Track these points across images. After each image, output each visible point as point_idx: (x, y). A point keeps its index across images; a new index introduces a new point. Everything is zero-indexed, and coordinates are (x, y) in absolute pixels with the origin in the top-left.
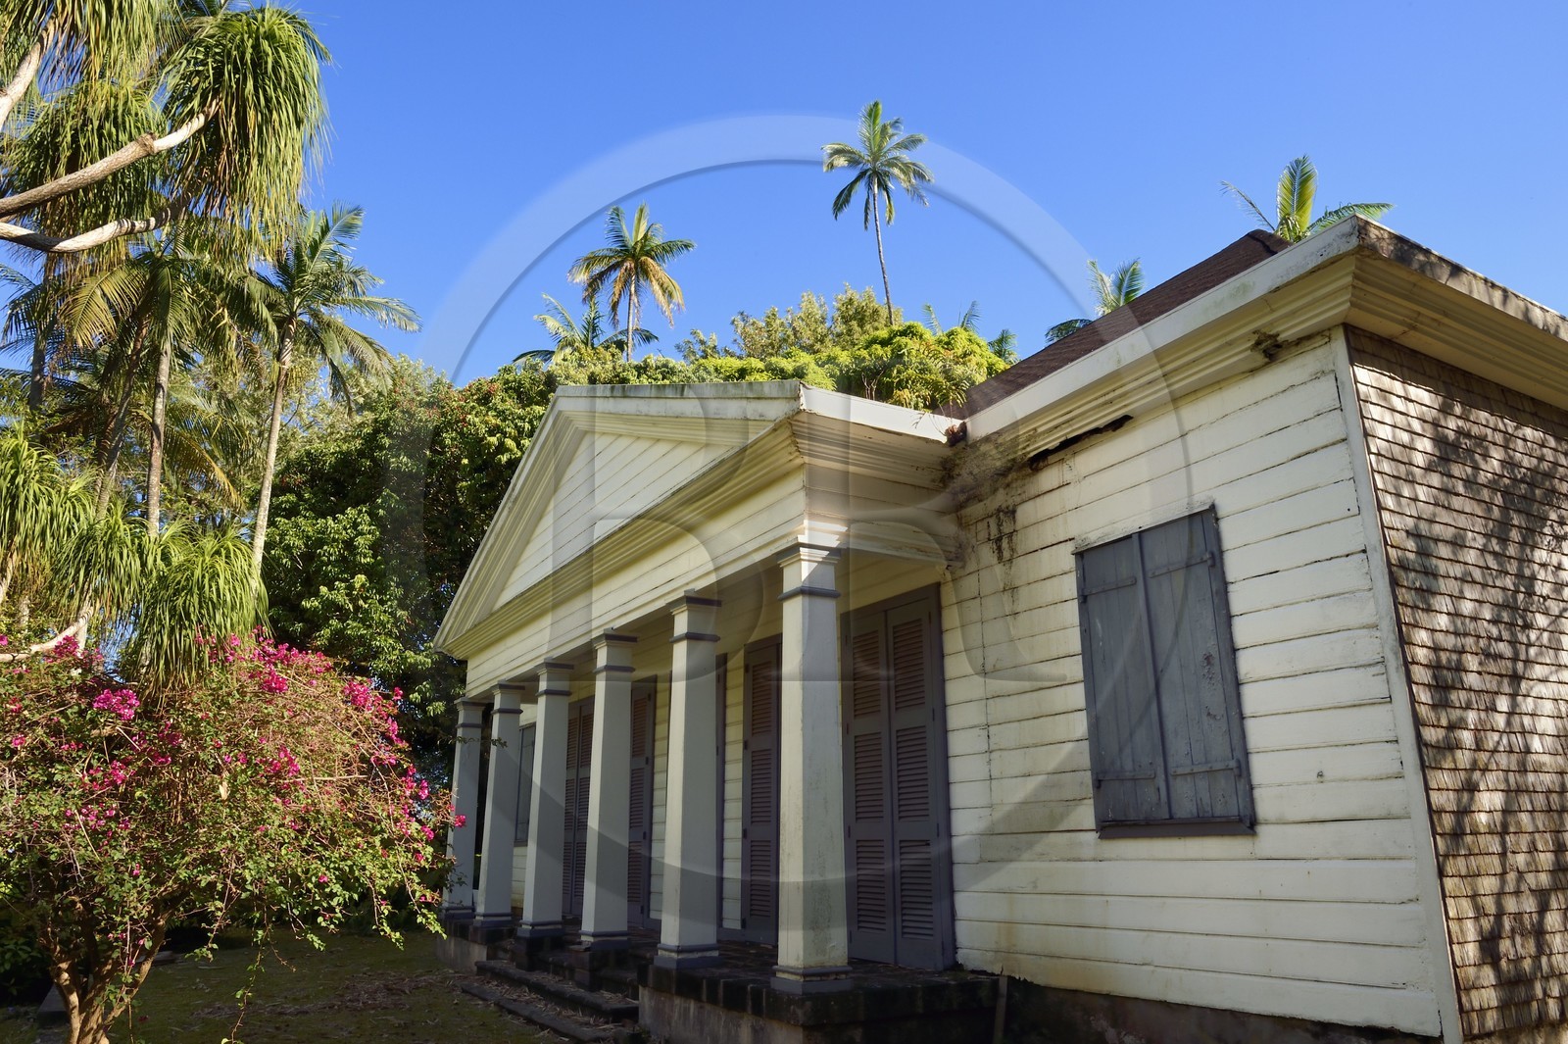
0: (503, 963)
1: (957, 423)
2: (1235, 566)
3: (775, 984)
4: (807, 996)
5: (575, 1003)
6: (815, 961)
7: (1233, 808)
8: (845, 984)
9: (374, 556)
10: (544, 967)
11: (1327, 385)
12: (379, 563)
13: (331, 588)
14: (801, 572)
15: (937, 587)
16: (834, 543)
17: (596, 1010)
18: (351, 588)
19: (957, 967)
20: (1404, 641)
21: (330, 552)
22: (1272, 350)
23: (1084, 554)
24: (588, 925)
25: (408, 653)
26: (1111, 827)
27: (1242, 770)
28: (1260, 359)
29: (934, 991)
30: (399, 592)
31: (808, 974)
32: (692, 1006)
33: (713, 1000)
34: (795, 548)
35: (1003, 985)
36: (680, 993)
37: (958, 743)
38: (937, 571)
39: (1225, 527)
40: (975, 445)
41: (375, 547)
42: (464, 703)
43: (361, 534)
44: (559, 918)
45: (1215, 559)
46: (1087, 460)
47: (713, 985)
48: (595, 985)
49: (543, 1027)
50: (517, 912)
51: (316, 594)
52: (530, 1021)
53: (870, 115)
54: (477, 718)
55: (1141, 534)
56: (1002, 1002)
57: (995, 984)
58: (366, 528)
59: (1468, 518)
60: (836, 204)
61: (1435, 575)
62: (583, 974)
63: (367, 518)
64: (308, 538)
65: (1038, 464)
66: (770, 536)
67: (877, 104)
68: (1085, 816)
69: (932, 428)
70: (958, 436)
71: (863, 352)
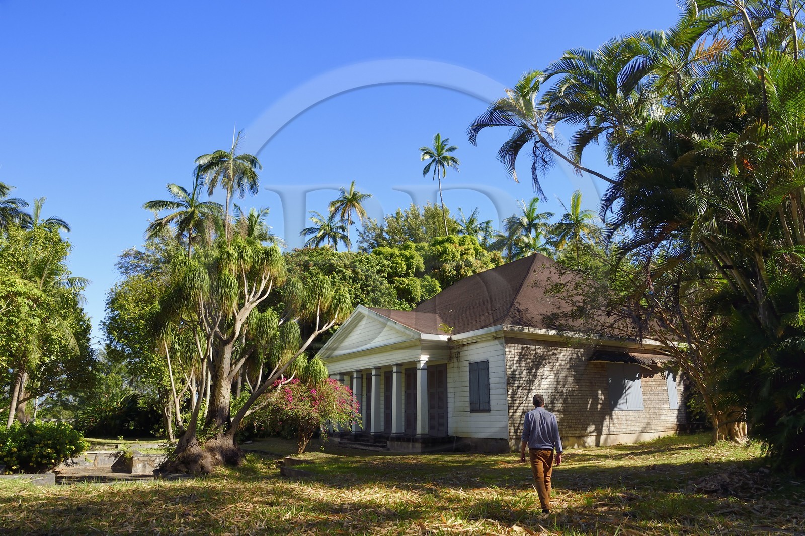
1: (449, 336)
2: (491, 370)
3: (416, 437)
4: (421, 438)
6: (423, 433)
7: (487, 408)
8: (428, 437)
11: (501, 346)
14: (421, 365)
15: (446, 365)
16: (427, 360)
17: (377, 446)
19: (448, 435)
22: (496, 338)
23: (471, 364)
24: (373, 431)
26: (472, 411)
27: (489, 402)
28: (494, 339)
29: (442, 438)
31: (422, 435)
32: (399, 443)
33: (404, 441)
34: (419, 361)
35: (455, 437)
36: (396, 441)
37: (449, 395)
38: (446, 362)
39: (489, 364)
40: (453, 341)
44: (363, 430)
45: (488, 369)
46: (472, 347)
47: (403, 439)
48: (375, 442)
53: (437, 137)
55: (478, 363)
56: (455, 441)
60: (424, 172)
61: (515, 378)
62: (372, 441)
65: (464, 345)
66: (414, 357)
67: (438, 135)
68: (469, 409)
69: (444, 338)
70: (450, 339)
71: (432, 247)
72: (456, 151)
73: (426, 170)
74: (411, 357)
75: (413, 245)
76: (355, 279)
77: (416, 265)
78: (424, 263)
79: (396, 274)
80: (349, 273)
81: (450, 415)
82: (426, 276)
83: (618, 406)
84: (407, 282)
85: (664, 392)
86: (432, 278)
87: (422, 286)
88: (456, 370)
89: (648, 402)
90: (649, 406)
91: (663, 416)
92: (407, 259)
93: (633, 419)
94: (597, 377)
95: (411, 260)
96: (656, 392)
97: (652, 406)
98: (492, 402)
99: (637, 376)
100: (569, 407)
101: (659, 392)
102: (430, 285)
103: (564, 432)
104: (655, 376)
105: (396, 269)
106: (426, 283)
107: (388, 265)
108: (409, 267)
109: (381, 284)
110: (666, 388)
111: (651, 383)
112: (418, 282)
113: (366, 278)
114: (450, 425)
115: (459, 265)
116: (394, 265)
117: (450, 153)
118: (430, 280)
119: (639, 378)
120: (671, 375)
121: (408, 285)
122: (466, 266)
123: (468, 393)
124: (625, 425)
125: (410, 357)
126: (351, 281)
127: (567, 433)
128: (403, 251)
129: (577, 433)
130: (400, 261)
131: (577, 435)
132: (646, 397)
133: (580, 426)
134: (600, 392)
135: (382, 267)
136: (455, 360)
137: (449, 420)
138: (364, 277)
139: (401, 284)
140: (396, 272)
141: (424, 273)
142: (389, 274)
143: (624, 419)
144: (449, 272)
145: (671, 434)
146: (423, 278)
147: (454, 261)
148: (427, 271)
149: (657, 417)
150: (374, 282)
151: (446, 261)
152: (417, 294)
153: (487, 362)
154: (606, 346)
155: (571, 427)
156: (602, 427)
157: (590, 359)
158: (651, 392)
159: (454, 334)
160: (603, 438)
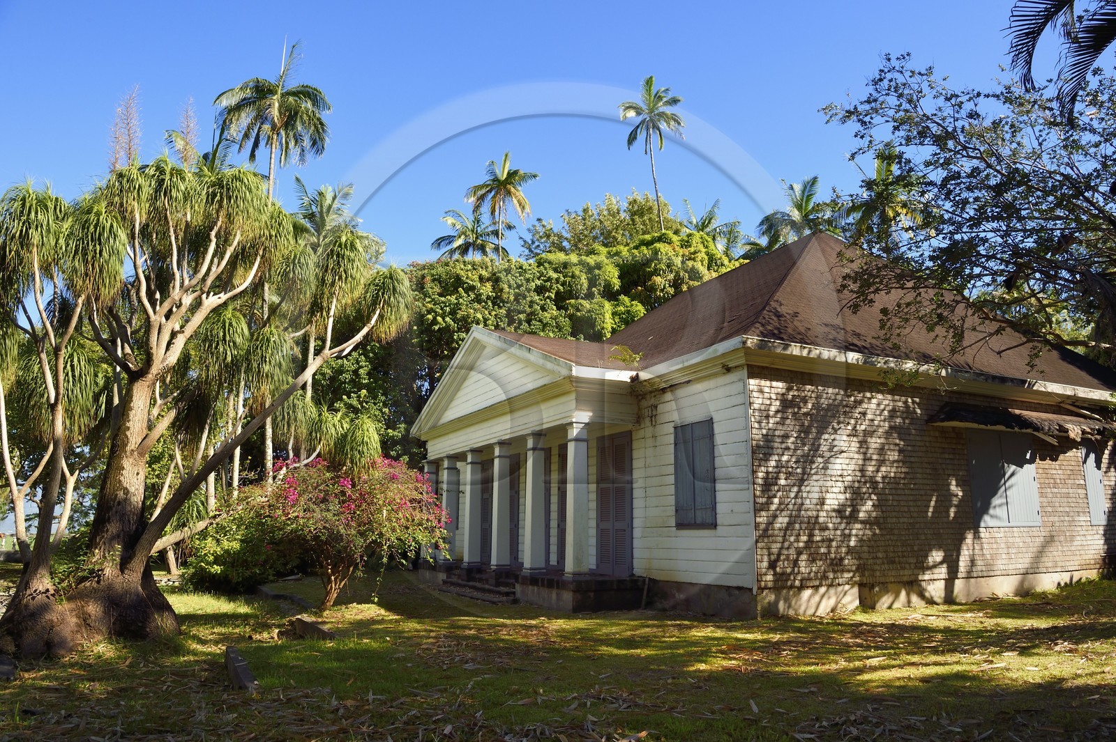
0: (454, 579)
1: (634, 373)
2: (719, 439)
3: (564, 578)
4: (574, 581)
5: (490, 591)
6: (577, 570)
7: (709, 520)
8: (588, 578)
9: (369, 379)
10: (474, 580)
11: (741, 384)
12: (372, 382)
13: (349, 397)
14: (574, 432)
15: (630, 432)
16: (587, 421)
17: (499, 593)
18: (359, 397)
19: (633, 575)
20: (754, 472)
21: (347, 376)
22: (728, 370)
23: (680, 430)
24: (494, 561)
25: (390, 431)
26: (680, 526)
27: (714, 508)
28: (725, 371)
29: (620, 582)
30: (383, 398)
31: (574, 574)
32: (536, 588)
33: (543, 585)
34: (571, 423)
35: (647, 580)
36: (531, 584)
37: (637, 493)
38: (629, 427)
39: (715, 426)
40: (641, 382)
41: (369, 374)
42: (428, 462)
43: (361, 367)
44: (479, 560)
45: (712, 435)
46: (680, 392)
47: (543, 580)
48: (498, 584)
49: (478, 599)
50: (461, 560)
51: (341, 399)
52: (471, 598)
53: (647, 84)
54: (433, 470)
55: (693, 424)
56: (646, 587)
57: (644, 581)
58: (364, 364)
59: (791, 427)
60: (629, 141)
61: (772, 448)
62: (493, 581)
63: (363, 358)
64: (333, 368)
65: (664, 390)
66: (563, 415)
67: (651, 78)
68: (673, 522)
69: (625, 376)
70: (635, 379)
71: (635, 251)
72: (679, 104)
73: (632, 138)
74: (558, 417)
75: (604, 250)
76: (497, 300)
77: (606, 280)
78: (619, 278)
79: (571, 294)
80: (487, 290)
81: (637, 533)
82: (622, 297)
83: (991, 511)
84: (588, 306)
85: (1080, 491)
86: (632, 300)
87: (614, 314)
88: (650, 442)
89: (1050, 509)
90: (1051, 519)
91: (1078, 538)
92: (590, 269)
93: (1021, 545)
94: (947, 456)
95: (597, 272)
96: (1064, 491)
97: (1056, 519)
98: (720, 508)
99: (1028, 457)
100: (889, 520)
101: (1071, 491)
102: (628, 312)
103: (878, 574)
104: (1061, 457)
105: (571, 286)
106: (622, 308)
107: (557, 280)
108: (592, 282)
109: (543, 309)
110: (1082, 482)
111: (1054, 472)
112: (608, 306)
113: (516, 299)
114: (637, 553)
115: (679, 279)
116: (568, 279)
117: (669, 107)
118: (629, 304)
119: (1032, 461)
120: (1092, 456)
121: (589, 311)
122: (690, 278)
123: (672, 489)
124: (1004, 556)
125: (555, 418)
126: (490, 303)
127: (884, 575)
128: (584, 258)
129: (906, 574)
130: (577, 273)
131: (905, 579)
132: (1045, 500)
133: (913, 560)
134: (954, 482)
135: (545, 281)
136: (647, 421)
137: (636, 543)
138: (512, 298)
139: (578, 310)
140: (571, 291)
141: (619, 293)
142: (558, 293)
143: (1003, 546)
144: (662, 291)
145: (1093, 575)
146: (617, 300)
147: (671, 272)
148: (625, 290)
149: (1066, 541)
150: (530, 307)
151: (656, 272)
152: (605, 325)
153: (710, 422)
154: (964, 394)
155: (894, 562)
156: (958, 555)
157: (931, 419)
158: (1056, 490)
159: (644, 368)
160: (959, 584)
